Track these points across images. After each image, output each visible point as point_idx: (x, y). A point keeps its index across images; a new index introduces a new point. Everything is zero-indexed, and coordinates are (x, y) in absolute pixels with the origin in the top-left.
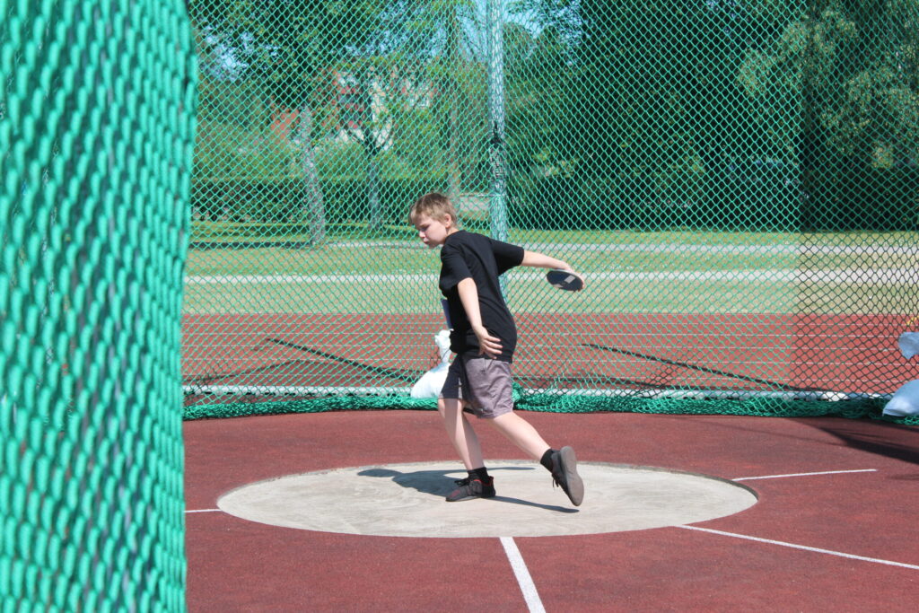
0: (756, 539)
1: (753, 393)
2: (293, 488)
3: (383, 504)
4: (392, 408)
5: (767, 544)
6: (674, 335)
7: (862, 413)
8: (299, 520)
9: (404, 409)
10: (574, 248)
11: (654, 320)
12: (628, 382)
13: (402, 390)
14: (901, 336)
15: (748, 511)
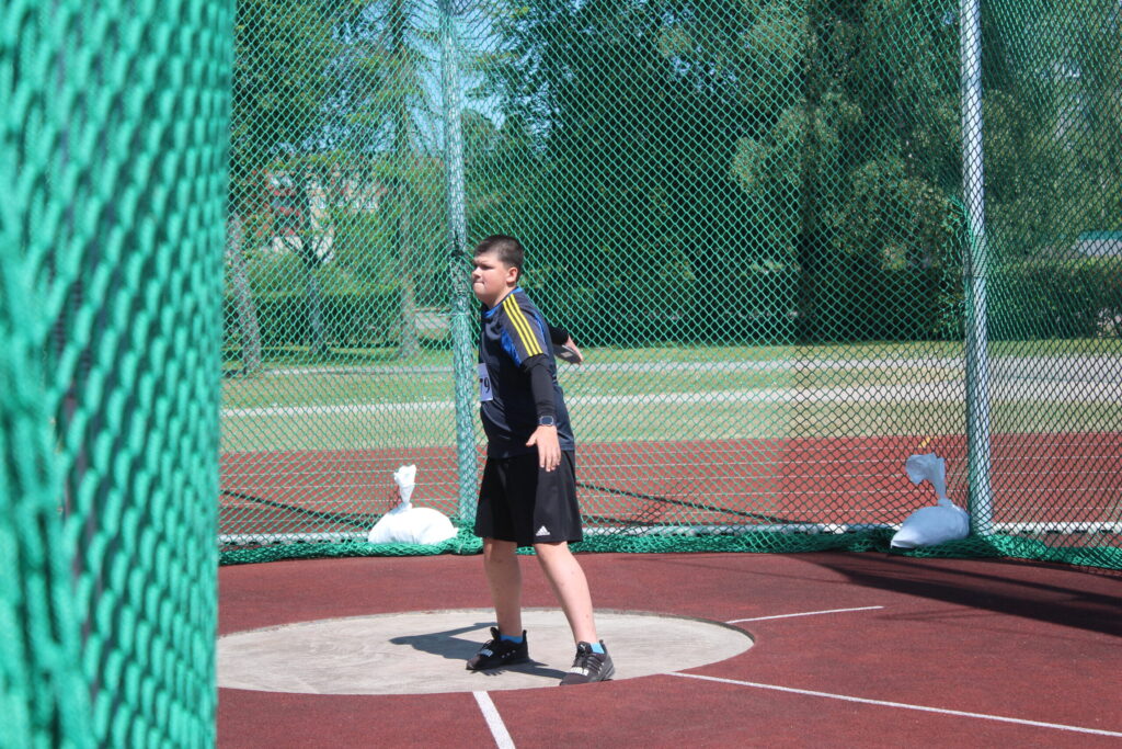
0: (752, 684)
1: (749, 528)
2: (241, 647)
3: (343, 660)
4: (348, 555)
5: (763, 689)
6: (662, 465)
7: (869, 546)
9: (360, 556)
11: (639, 449)
12: (612, 521)
13: (359, 535)
14: (909, 460)
15: (743, 655)
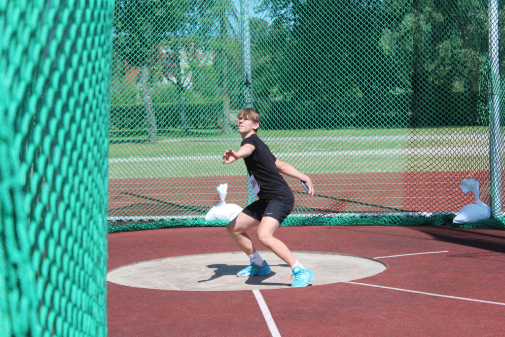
0: (384, 287)
1: (385, 214)
2: (145, 268)
4: (195, 226)
5: (390, 290)
6: (343, 184)
7: (442, 223)
8: (148, 284)
9: (201, 226)
10: (290, 139)
11: (332, 177)
12: (319, 210)
13: (201, 217)
14: (462, 181)
15: (381, 274)
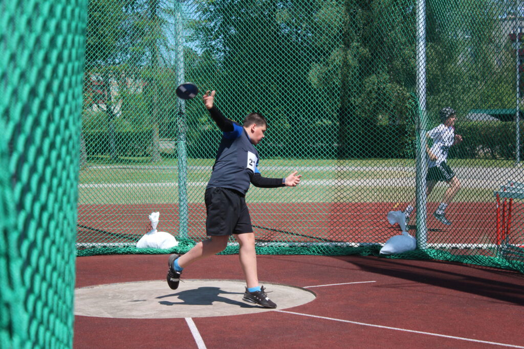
0: (315, 316)
1: (314, 244)
3: (124, 302)
4: (127, 253)
5: (320, 319)
6: (275, 214)
7: (370, 253)
9: (133, 254)
11: (265, 206)
13: (132, 244)
14: (389, 214)
15: (311, 303)
